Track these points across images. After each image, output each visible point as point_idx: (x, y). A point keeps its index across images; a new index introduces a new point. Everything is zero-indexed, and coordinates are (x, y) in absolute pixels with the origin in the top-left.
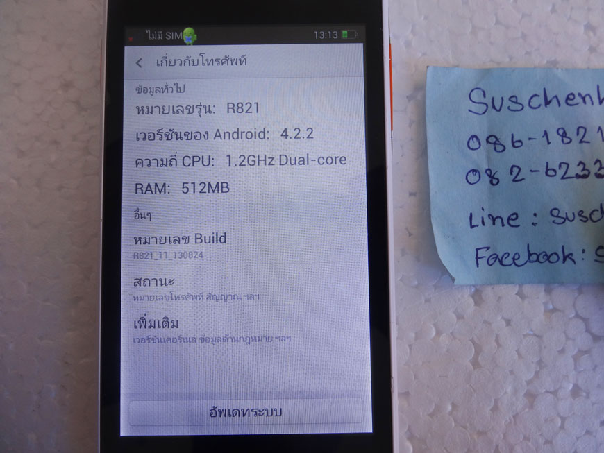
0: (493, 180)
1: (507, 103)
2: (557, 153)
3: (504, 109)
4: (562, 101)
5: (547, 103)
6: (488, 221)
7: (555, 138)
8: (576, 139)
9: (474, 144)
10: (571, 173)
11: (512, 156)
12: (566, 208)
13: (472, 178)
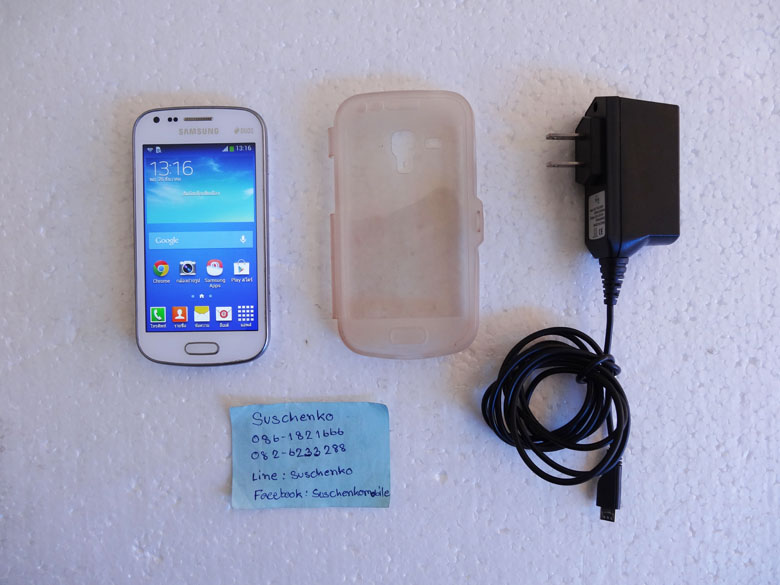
0: (265, 457)
1: (272, 420)
2: (295, 444)
3: (271, 423)
4: (299, 418)
5: (291, 419)
6: (262, 477)
7: (294, 436)
8: (305, 437)
9: (256, 440)
10: (303, 453)
11: (274, 445)
12: (299, 471)
13: (255, 456)
